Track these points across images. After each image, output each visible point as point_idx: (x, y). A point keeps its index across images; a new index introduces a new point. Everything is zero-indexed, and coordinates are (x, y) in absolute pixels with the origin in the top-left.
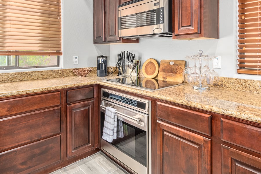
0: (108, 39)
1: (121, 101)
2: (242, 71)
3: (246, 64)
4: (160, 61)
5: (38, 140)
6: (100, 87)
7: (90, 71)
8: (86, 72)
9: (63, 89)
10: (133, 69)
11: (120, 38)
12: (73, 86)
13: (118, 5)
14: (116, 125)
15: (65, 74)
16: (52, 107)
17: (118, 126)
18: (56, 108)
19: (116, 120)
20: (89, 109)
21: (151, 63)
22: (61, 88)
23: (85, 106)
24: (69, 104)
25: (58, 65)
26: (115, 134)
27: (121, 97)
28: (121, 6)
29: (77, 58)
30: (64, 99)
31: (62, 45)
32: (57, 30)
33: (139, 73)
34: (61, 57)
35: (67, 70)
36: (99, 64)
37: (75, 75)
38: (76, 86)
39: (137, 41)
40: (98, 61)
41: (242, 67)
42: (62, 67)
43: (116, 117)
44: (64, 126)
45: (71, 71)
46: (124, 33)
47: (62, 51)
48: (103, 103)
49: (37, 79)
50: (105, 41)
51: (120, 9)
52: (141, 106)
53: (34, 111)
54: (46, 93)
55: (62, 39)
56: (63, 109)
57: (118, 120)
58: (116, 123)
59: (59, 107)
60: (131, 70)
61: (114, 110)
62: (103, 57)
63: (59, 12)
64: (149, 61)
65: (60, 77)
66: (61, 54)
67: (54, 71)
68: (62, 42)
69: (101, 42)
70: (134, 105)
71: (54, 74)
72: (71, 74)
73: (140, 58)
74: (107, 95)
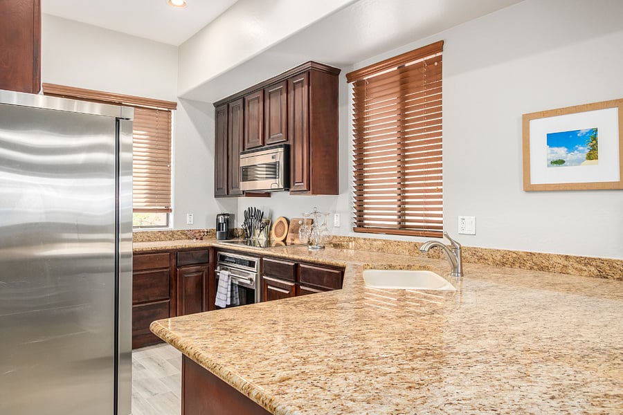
0: (231, 191)
1: (235, 263)
2: (361, 229)
3: (366, 222)
4: (290, 219)
5: (146, 302)
6: (216, 249)
7: (207, 232)
8: (202, 234)
9: (172, 250)
10: (261, 230)
11: (243, 192)
12: (184, 247)
13: (241, 151)
14: (229, 289)
15: (175, 236)
16: (160, 269)
17: (232, 291)
18: (165, 270)
19: (230, 283)
20: (202, 275)
21: (281, 222)
22: (171, 248)
23: (198, 271)
24: (180, 267)
25: (167, 225)
26: (229, 300)
27: (236, 259)
28: (243, 153)
29: (192, 217)
30: (174, 261)
31: (172, 200)
32: (166, 180)
33: (269, 236)
34: (171, 215)
35: (178, 231)
36: (220, 224)
37: (189, 238)
38: (187, 247)
39: (268, 195)
40: (217, 219)
41: (360, 225)
42: (171, 227)
43: (230, 281)
44: (173, 291)
45: (183, 233)
46: (246, 186)
47: (172, 207)
48: (218, 268)
49: (142, 241)
50: (228, 194)
51: (241, 156)
52: (251, 264)
53: (142, 270)
54: (154, 253)
55: (172, 192)
56: (173, 272)
57: (232, 284)
58: (230, 287)
59: (168, 270)
60: (258, 231)
61: (227, 273)
62: (224, 215)
63: (169, 158)
64: (280, 220)
65: (170, 240)
66: (171, 210)
67: (162, 233)
68: (172, 196)
69: (224, 196)
70: (246, 265)
71: (163, 236)
72: (183, 236)
73: (271, 215)
74: (223, 258)
